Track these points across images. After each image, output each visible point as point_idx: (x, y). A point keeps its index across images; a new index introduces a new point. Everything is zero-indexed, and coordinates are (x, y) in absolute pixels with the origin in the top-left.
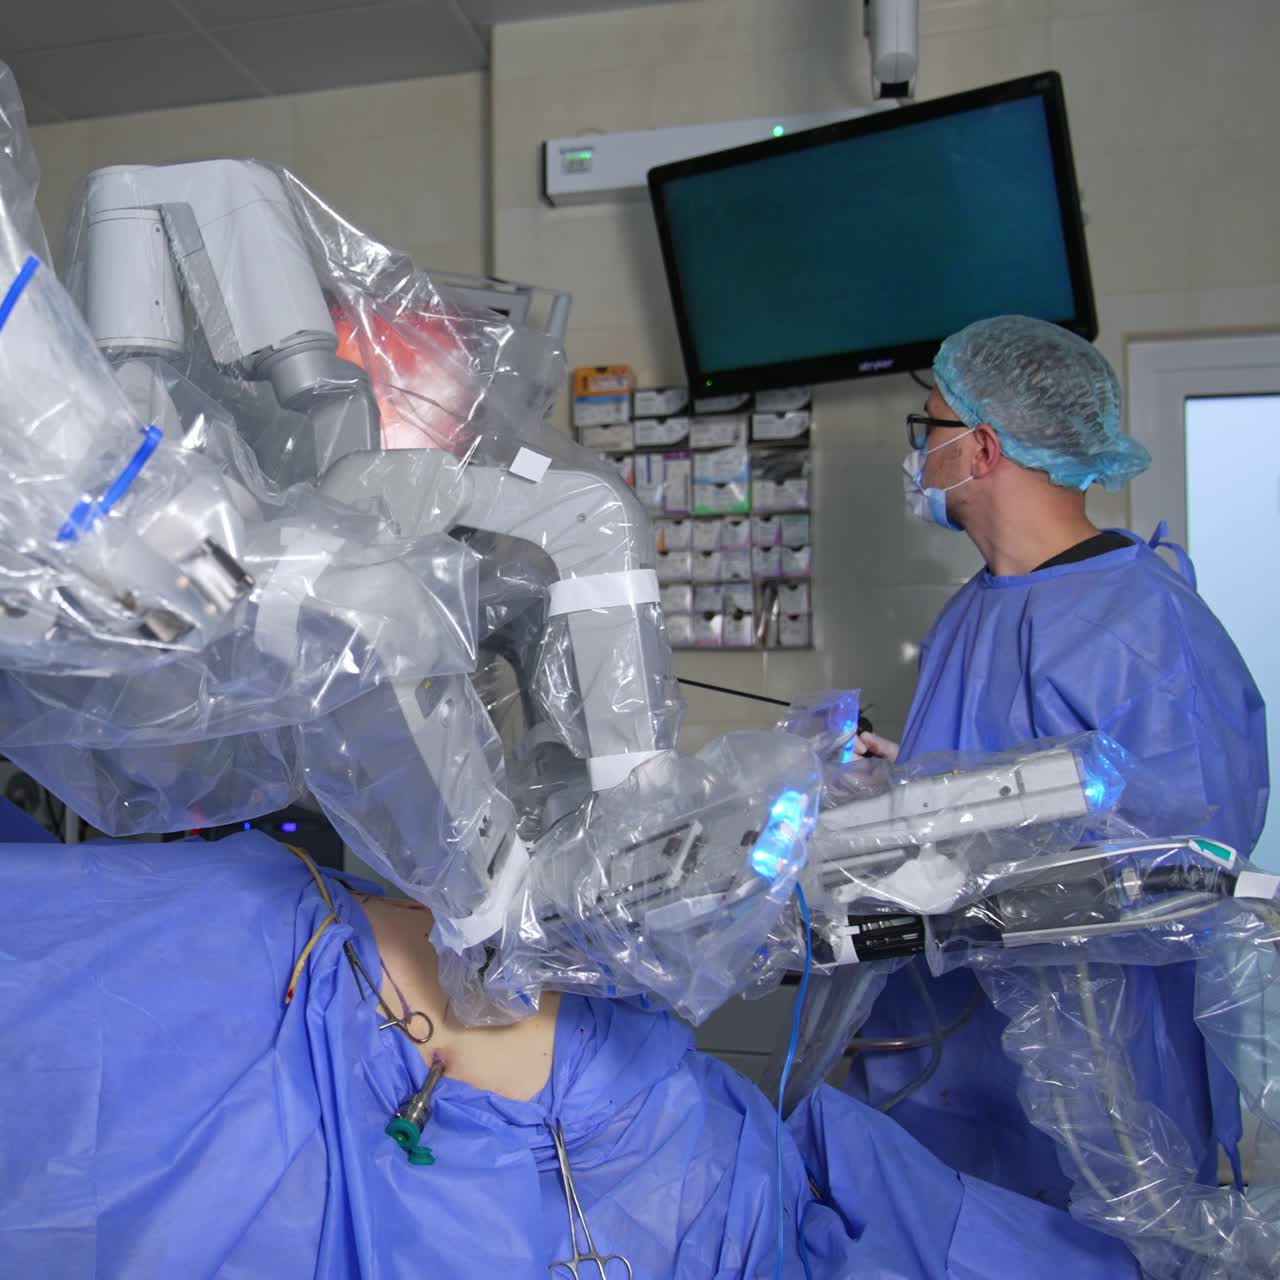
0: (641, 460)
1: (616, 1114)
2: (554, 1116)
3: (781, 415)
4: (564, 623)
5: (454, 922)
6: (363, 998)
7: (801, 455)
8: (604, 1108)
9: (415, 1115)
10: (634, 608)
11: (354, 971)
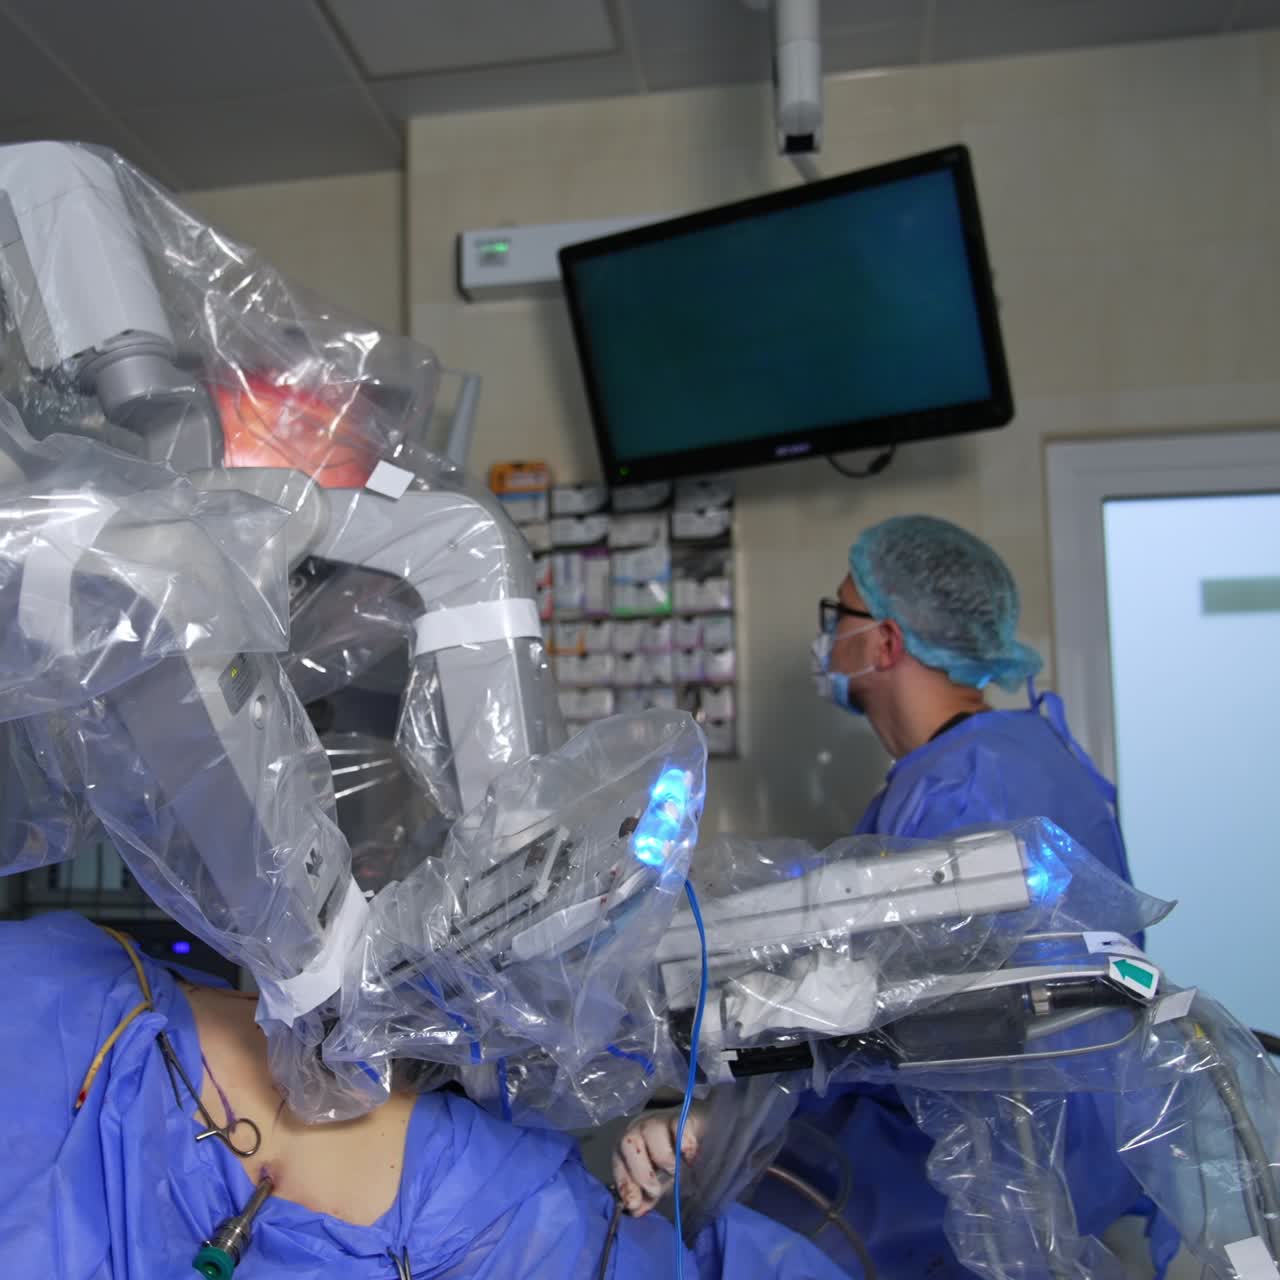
0: (560, 560)
1: (478, 1237)
2: (400, 1244)
3: (701, 512)
4: (431, 661)
5: (282, 984)
6: (179, 1104)
7: (721, 554)
8: (461, 1232)
9: (230, 1243)
10: (511, 644)
11: (170, 1071)
